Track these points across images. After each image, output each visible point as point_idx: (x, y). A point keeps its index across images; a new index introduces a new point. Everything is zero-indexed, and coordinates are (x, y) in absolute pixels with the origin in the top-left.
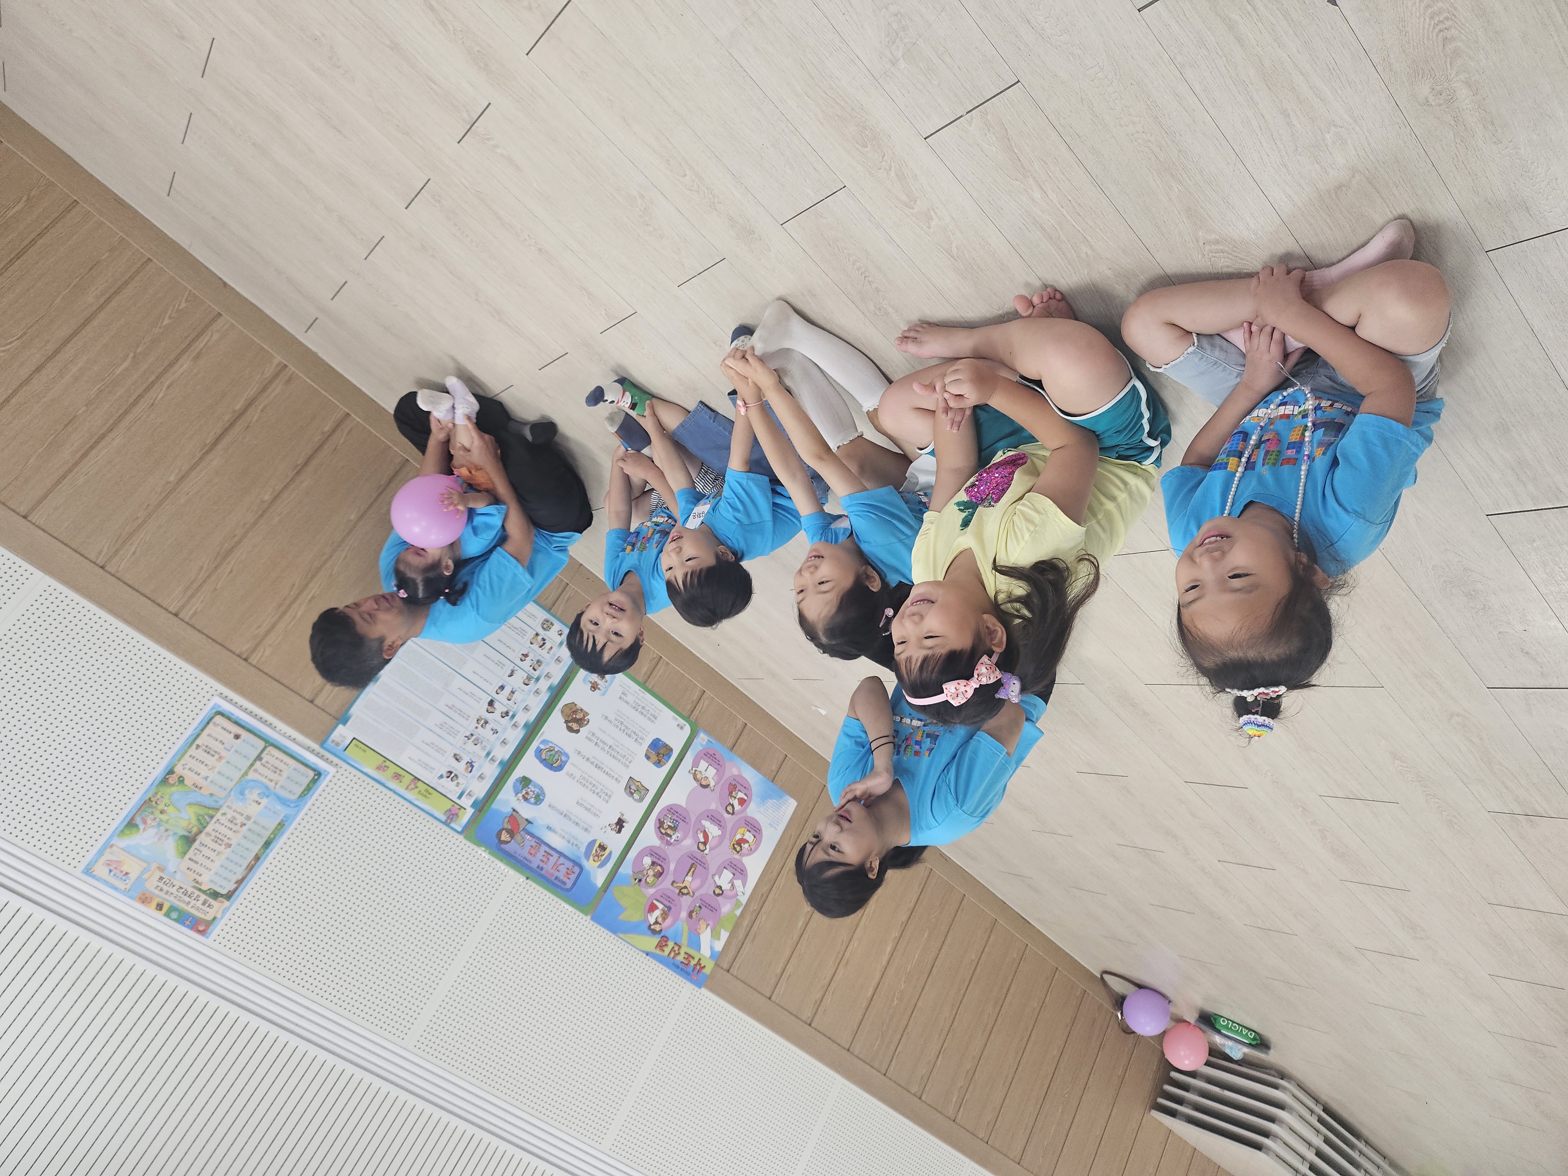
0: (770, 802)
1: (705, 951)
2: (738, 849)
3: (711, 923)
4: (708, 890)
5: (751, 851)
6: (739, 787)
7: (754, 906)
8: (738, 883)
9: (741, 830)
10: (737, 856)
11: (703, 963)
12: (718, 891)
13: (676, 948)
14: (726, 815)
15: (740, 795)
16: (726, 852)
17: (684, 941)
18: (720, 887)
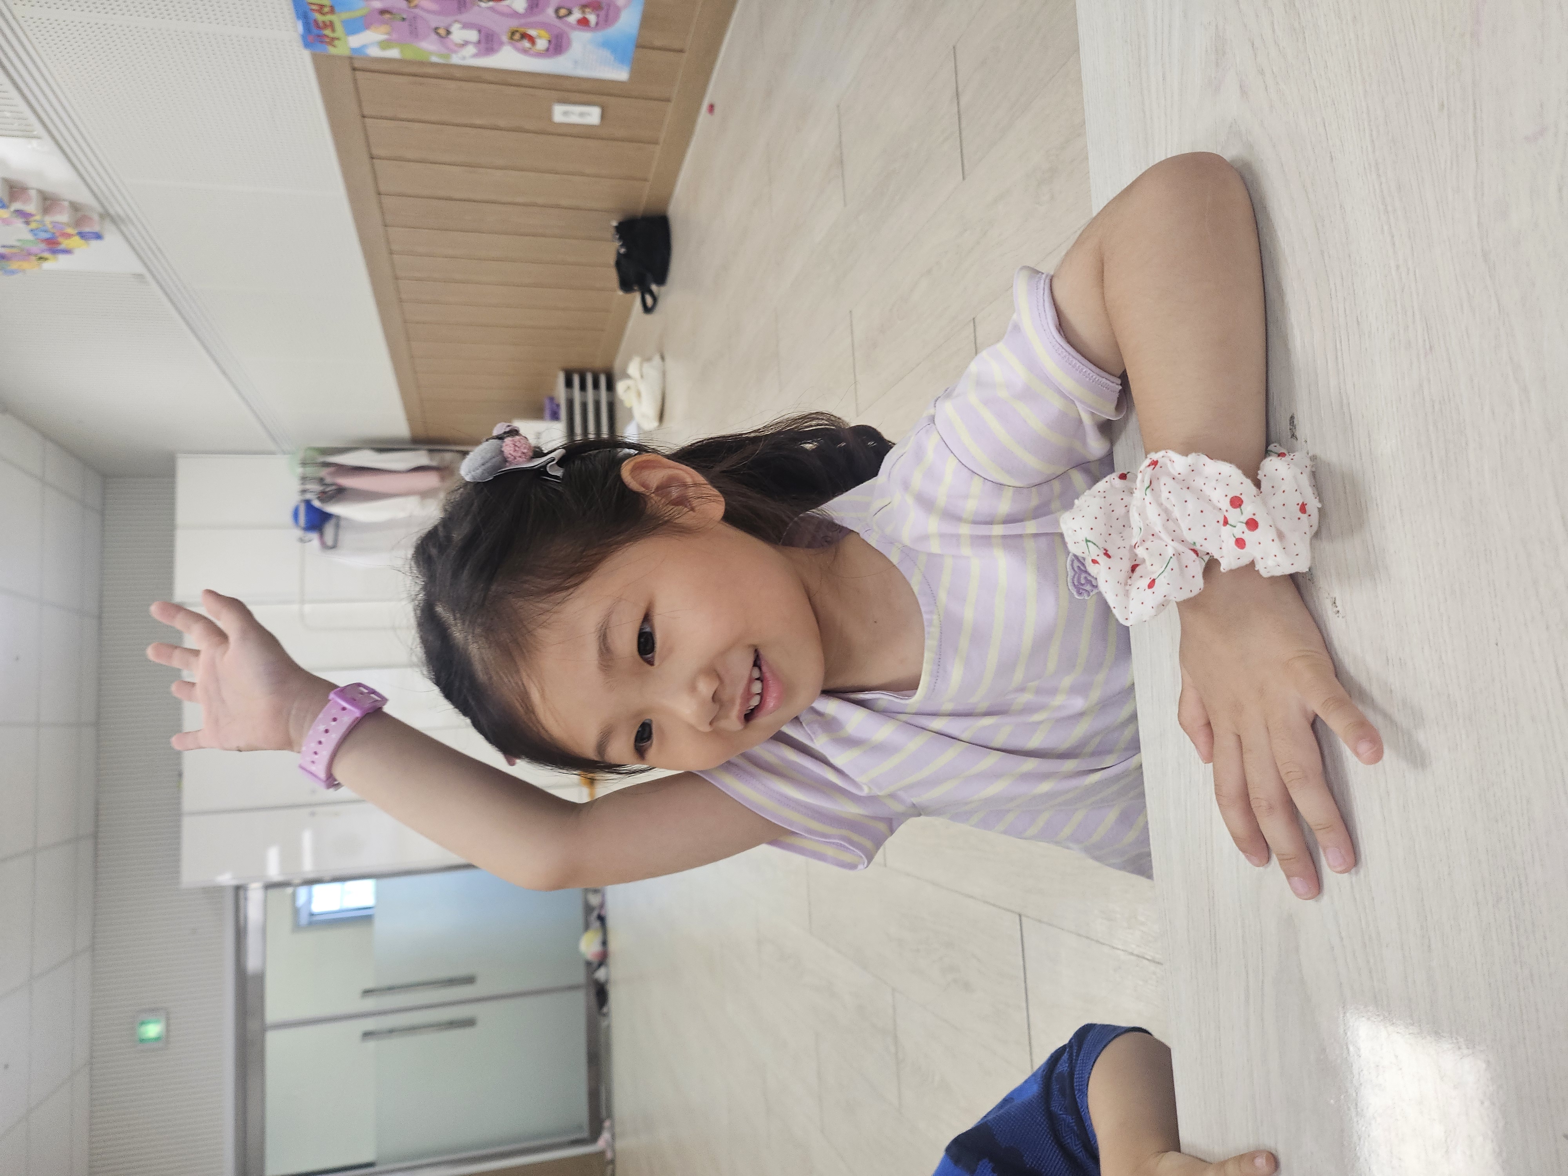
0: (607, 54)
1: (355, 41)
2: (517, 36)
3: (394, 36)
4: (435, 21)
5: (525, 51)
6: (602, 13)
7: (458, 73)
8: (471, 50)
9: (543, 33)
10: (505, 38)
11: (336, 42)
12: (442, 32)
13: (326, 10)
14: (550, 11)
15: (592, 18)
16: (502, 27)
17: (345, 16)
18: (448, 33)
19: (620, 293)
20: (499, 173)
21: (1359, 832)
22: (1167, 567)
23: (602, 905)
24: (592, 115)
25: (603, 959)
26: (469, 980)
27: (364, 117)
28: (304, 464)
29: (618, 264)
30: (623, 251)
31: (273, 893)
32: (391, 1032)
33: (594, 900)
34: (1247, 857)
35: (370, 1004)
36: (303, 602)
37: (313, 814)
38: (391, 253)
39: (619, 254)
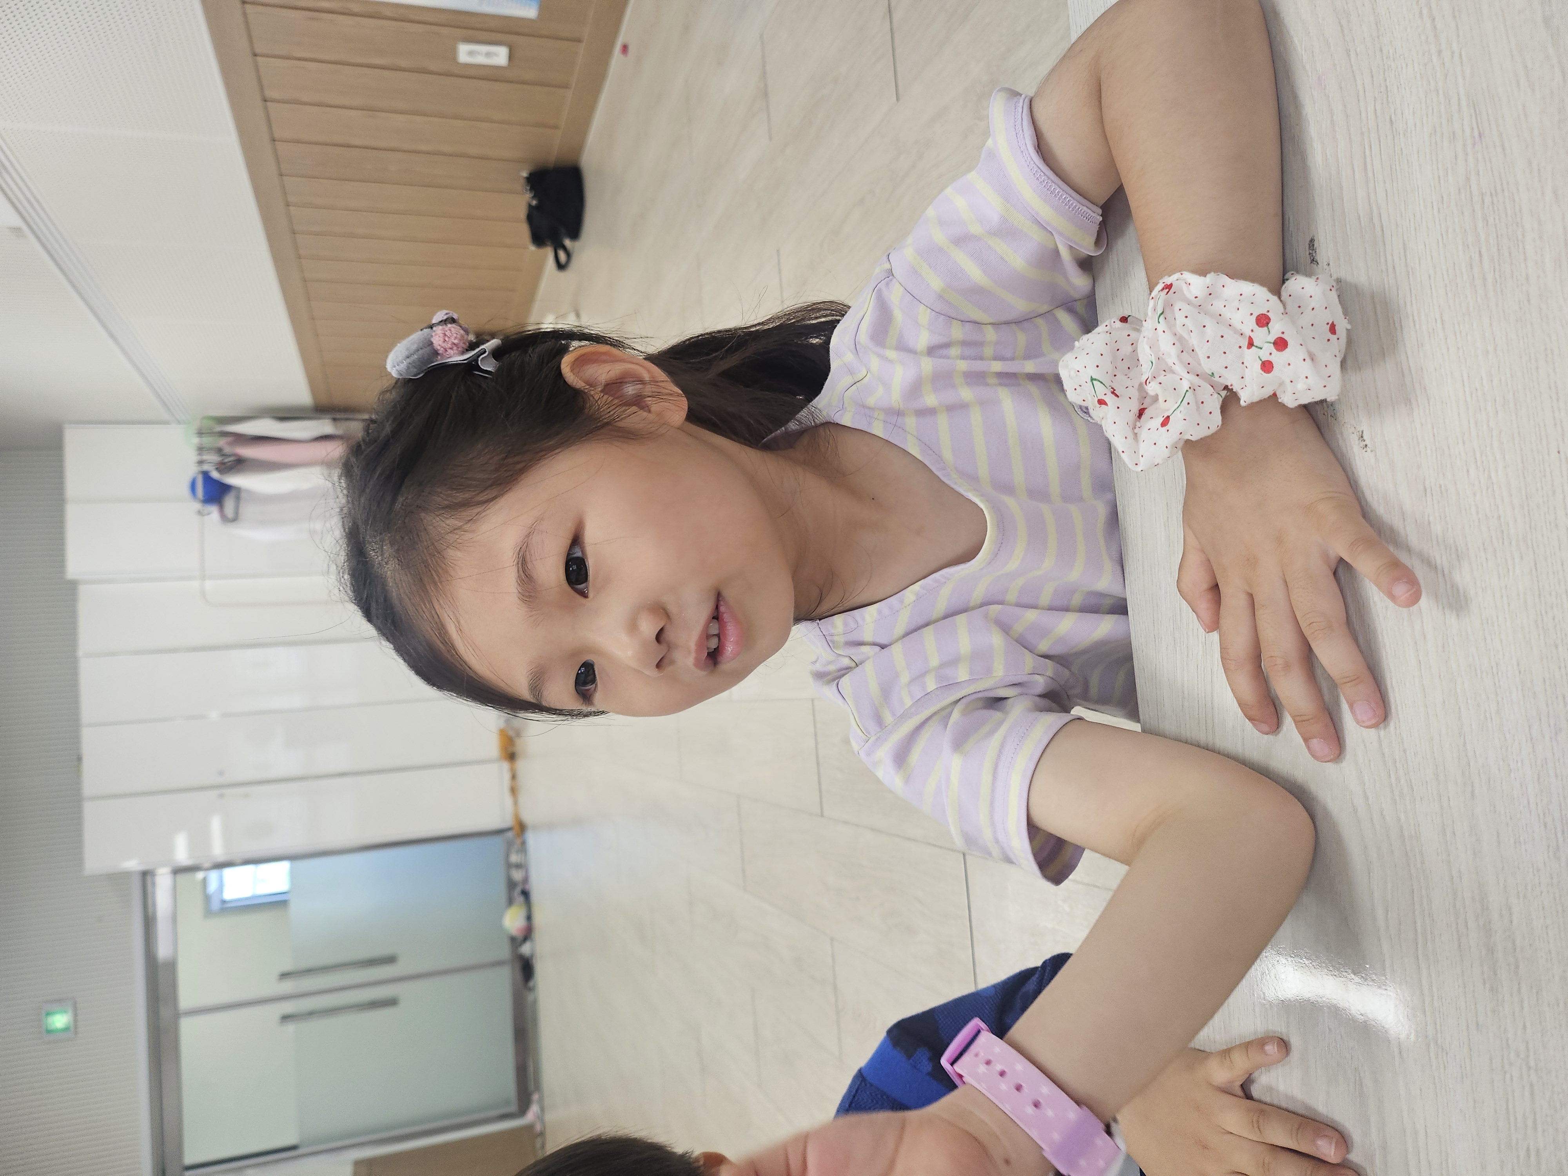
19: (532, 248)
20: (401, 117)
21: (1388, 683)
22: (1182, 402)
23: (526, 880)
24: (499, 56)
25: (528, 934)
26: (390, 960)
27: (255, 55)
28: (200, 433)
29: (530, 218)
30: (534, 203)
31: (182, 878)
32: (311, 1014)
33: (517, 875)
34: (1254, 725)
35: (288, 987)
36: (203, 578)
37: (221, 796)
38: (288, 205)
39: (530, 206)
